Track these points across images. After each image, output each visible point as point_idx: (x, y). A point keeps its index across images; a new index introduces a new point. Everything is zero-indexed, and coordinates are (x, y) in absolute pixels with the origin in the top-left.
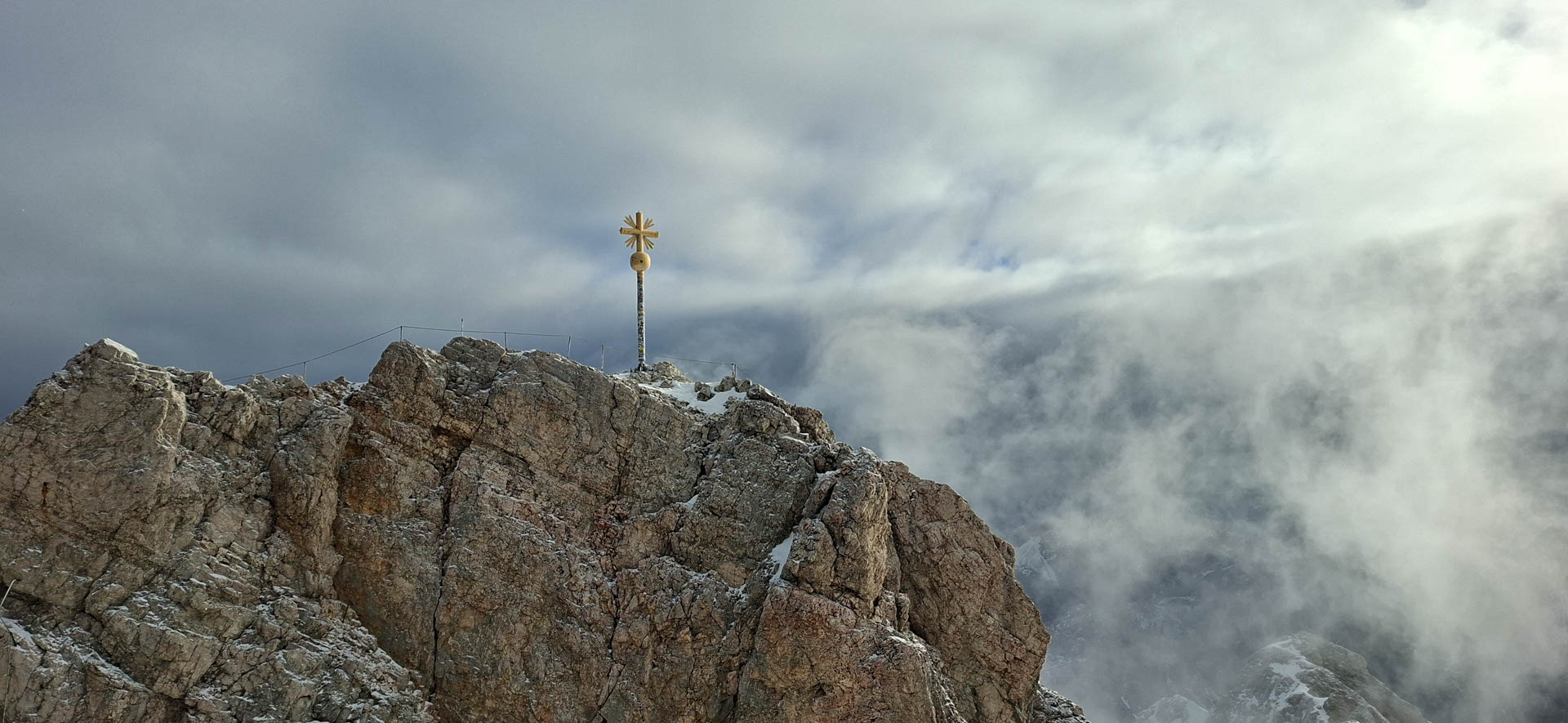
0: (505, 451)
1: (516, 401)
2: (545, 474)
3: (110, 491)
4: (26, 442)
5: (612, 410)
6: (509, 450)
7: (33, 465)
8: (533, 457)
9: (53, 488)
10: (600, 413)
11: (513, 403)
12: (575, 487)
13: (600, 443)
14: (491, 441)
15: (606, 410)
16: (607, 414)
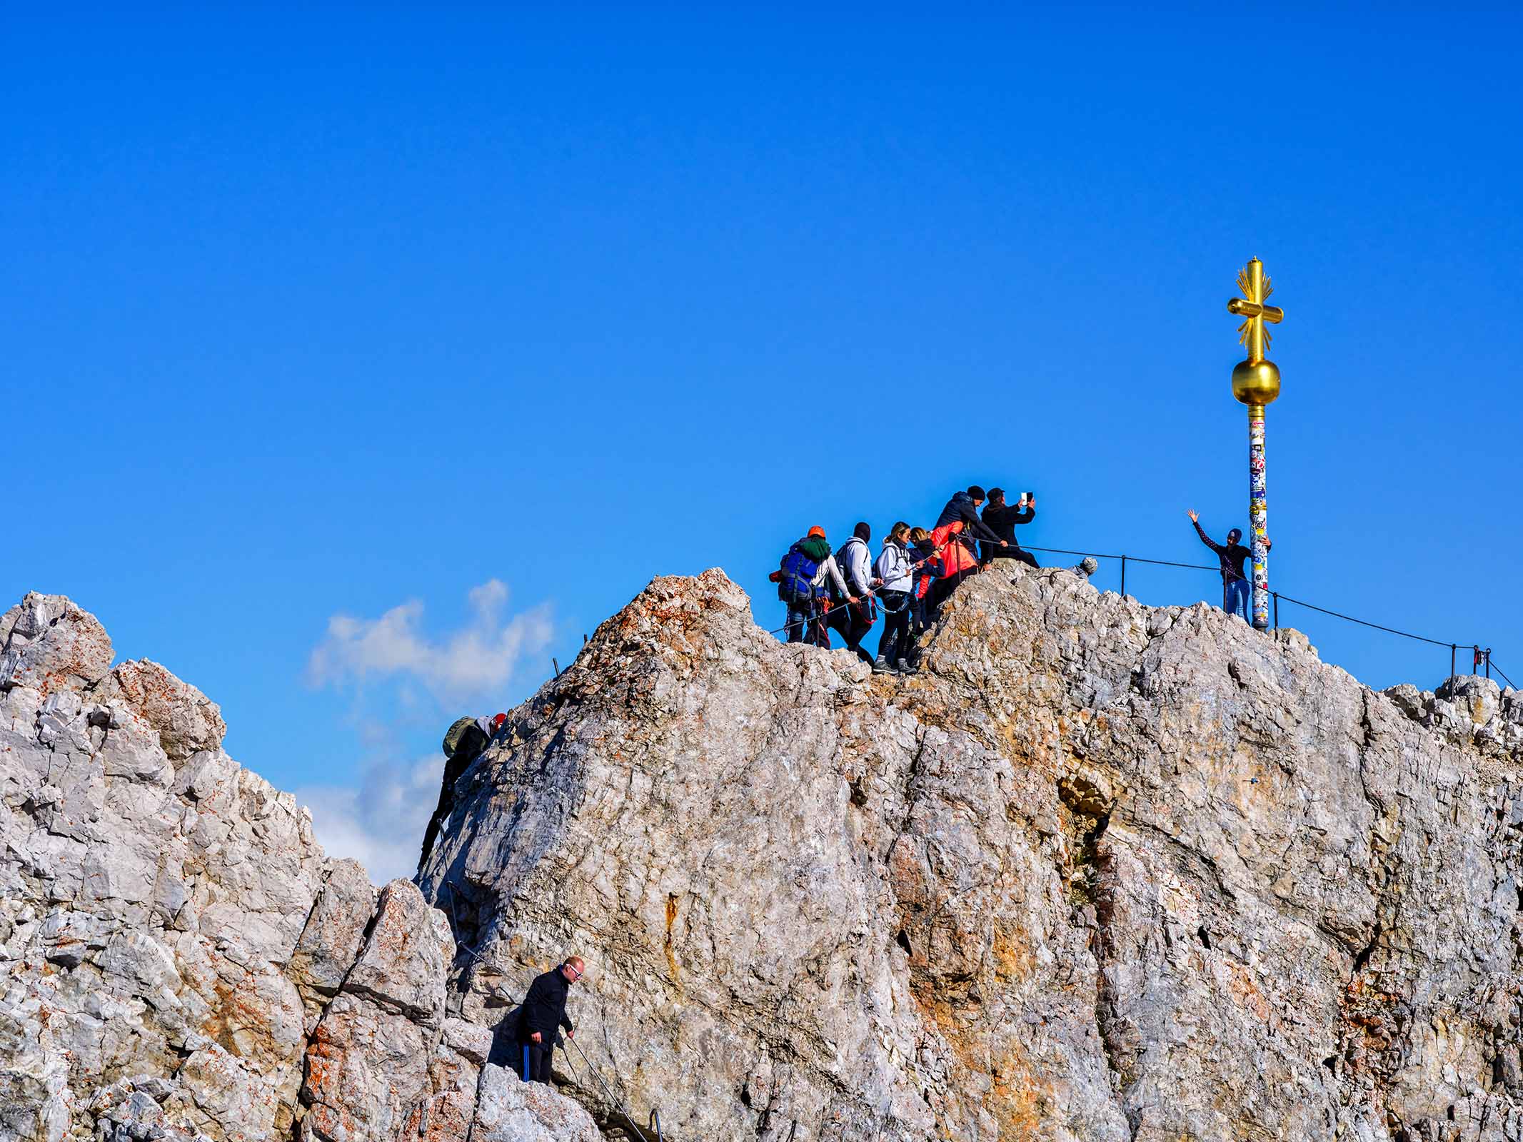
0: (1176, 842)
1: (1199, 725)
2: (1253, 899)
3: (773, 915)
4: (639, 801)
5: (1362, 752)
6: (1184, 839)
7: (653, 854)
8: (1227, 857)
9: (683, 906)
10: (1342, 760)
11: (1194, 729)
12: (1310, 931)
13: (1347, 831)
14: (1149, 817)
15: (1352, 752)
16: (1354, 762)
